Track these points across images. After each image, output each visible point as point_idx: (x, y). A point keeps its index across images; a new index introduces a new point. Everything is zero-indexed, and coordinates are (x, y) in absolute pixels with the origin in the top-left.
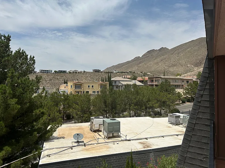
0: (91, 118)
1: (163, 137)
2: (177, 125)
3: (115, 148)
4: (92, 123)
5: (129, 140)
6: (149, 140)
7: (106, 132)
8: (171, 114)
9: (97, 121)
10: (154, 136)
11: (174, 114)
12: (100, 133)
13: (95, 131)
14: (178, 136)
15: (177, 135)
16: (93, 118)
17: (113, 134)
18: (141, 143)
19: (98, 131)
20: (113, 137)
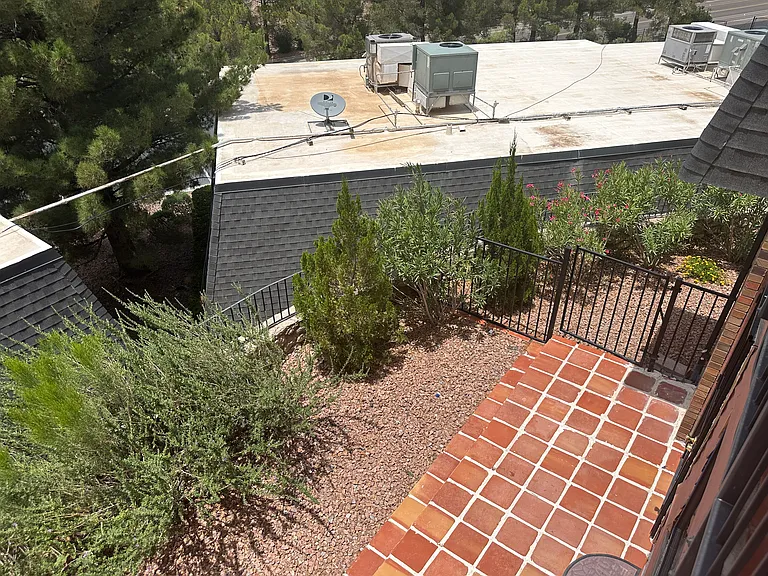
0: (370, 38)
1: (629, 111)
2: (691, 69)
3: (451, 145)
4: (373, 59)
5: (503, 121)
6: (573, 121)
7: (423, 89)
8: (680, 27)
9: (393, 51)
10: (594, 109)
11: (693, 24)
12: (401, 96)
13: (384, 90)
14: (685, 109)
15: (683, 107)
16: (376, 37)
17: (448, 98)
18: (543, 130)
19: (396, 88)
20: (449, 109)
